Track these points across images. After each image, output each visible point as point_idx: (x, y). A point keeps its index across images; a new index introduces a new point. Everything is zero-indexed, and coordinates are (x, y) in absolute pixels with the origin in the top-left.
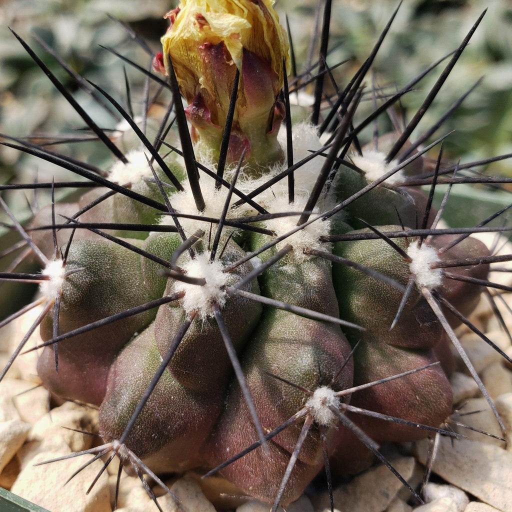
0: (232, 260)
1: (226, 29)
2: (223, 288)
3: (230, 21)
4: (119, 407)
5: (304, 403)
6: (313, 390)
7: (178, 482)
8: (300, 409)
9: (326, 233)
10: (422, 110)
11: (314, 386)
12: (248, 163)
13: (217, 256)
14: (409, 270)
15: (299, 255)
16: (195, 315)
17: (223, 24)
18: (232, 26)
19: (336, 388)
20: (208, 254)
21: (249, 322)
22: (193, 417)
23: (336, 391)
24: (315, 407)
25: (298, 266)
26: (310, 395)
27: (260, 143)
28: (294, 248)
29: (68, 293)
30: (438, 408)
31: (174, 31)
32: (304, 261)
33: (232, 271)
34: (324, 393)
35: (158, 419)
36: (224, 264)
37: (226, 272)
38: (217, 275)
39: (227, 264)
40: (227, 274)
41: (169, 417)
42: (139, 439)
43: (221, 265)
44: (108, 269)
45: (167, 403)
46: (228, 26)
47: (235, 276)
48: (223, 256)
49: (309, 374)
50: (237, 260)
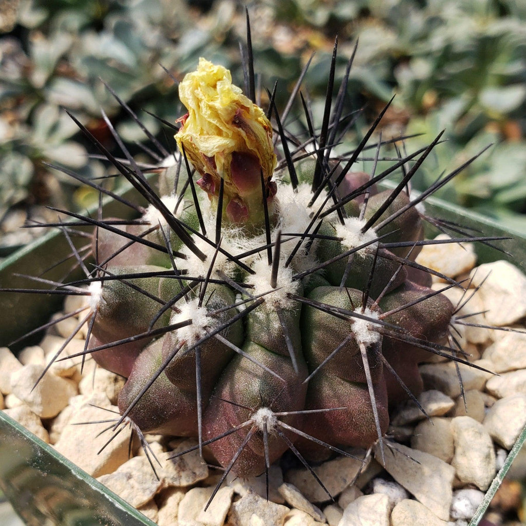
0: (215, 308)
1: (210, 151)
2: (205, 328)
3: (215, 144)
4: (130, 396)
5: (250, 417)
6: (257, 409)
7: (184, 442)
8: (248, 420)
9: (293, 292)
10: (391, 198)
11: (258, 407)
12: (245, 226)
13: (204, 303)
14: (350, 329)
15: (269, 306)
16: (184, 343)
17: (208, 147)
18: (217, 148)
19: (274, 410)
20: (197, 300)
21: (227, 350)
22: (184, 408)
23: (274, 411)
24: (257, 421)
25: (268, 315)
26: (255, 412)
27: (257, 211)
28: (266, 301)
29: (103, 308)
30: (369, 431)
31: (184, 132)
32: (273, 311)
33: (213, 316)
34: (264, 412)
35: (157, 407)
36: (208, 310)
37: (209, 316)
38: (201, 318)
39: (211, 311)
40: (209, 318)
41: (165, 406)
42: (142, 419)
43: (206, 310)
44: (134, 294)
45: (165, 396)
46: (213, 148)
47: (214, 320)
48: (209, 303)
49: (254, 398)
50: (219, 308)
